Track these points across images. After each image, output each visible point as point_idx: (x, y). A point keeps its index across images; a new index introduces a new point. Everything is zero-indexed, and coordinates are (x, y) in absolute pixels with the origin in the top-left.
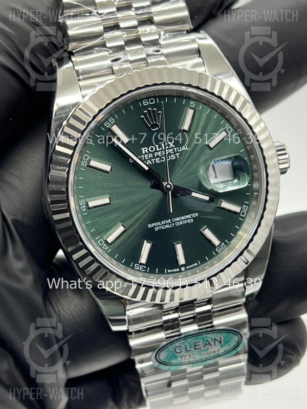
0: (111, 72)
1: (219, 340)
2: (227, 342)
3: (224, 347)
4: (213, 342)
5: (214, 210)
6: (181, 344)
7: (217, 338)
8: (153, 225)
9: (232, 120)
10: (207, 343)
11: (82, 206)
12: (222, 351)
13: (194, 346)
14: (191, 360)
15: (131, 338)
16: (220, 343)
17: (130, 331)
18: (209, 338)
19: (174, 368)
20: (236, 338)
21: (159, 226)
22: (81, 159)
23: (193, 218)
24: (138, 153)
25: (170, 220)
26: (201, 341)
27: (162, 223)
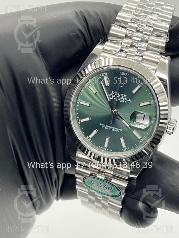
2: (114, 192)
3: (112, 193)
4: (108, 188)
6: (94, 180)
7: (110, 187)
8: (102, 124)
10: (105, 187)
11: (78, 102)
12: (110, 194)
13: (99, 184)
14: (97, 190)
16: (111, 190)
18: (107, 185)
19: (90, 189)
20: (118, 192)
21: (104, 126)
23: (119, 131)
24: (109, 92)
25: (109, 126)
26: (103, 184)
27: (106, 126)
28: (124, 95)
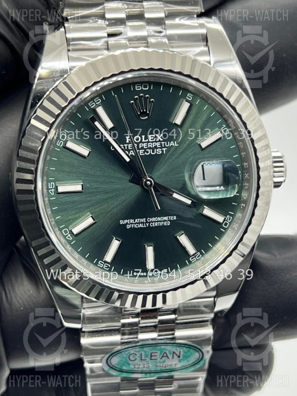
0: (106, 47)
1: (178, 354)
2: (186, 357)
3: (182, 361)
4: (172, 355)
5: (194, 216)
6: (136, 352)
7: (176, 352)
8: (126, 221)
9: (230, 121)
10: (165, 355)
11: (51, 189)
12: (179, 365)
13: (150, 356)
14: (145, 369)
15: (84, 336)
16: (179, 357)
17: (83, 330)
18: (167, 350)
19: (125, 375)
20: (197, 355)
21: (132, 224)
22: (58, 138)
23: (170, 221)
25: (144, 219)
26: (159, 352)
27: (136, 221)
28: (157, 135)
